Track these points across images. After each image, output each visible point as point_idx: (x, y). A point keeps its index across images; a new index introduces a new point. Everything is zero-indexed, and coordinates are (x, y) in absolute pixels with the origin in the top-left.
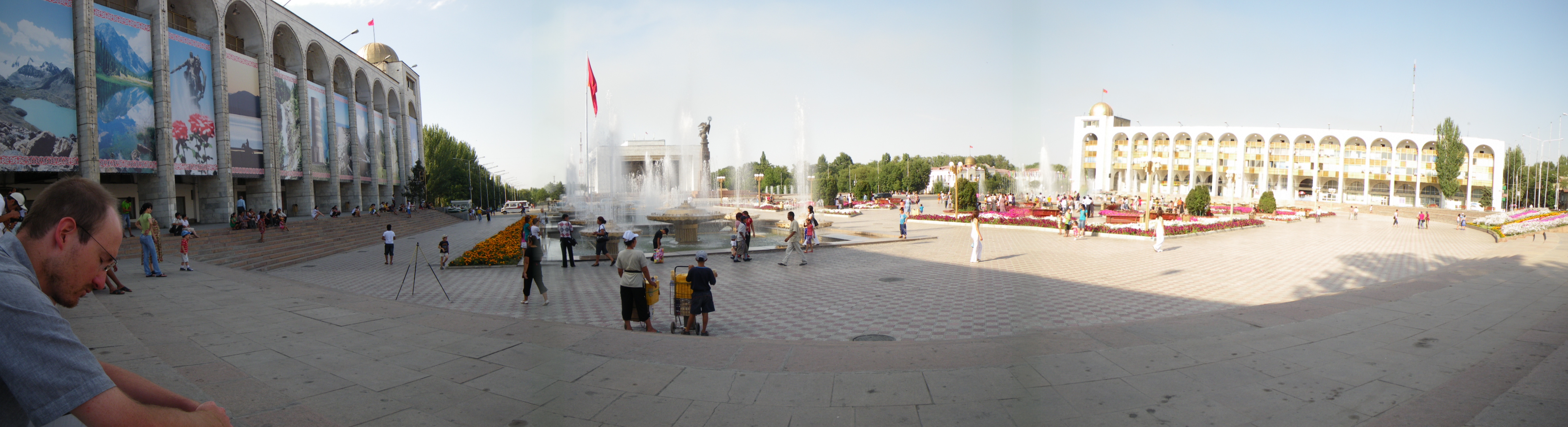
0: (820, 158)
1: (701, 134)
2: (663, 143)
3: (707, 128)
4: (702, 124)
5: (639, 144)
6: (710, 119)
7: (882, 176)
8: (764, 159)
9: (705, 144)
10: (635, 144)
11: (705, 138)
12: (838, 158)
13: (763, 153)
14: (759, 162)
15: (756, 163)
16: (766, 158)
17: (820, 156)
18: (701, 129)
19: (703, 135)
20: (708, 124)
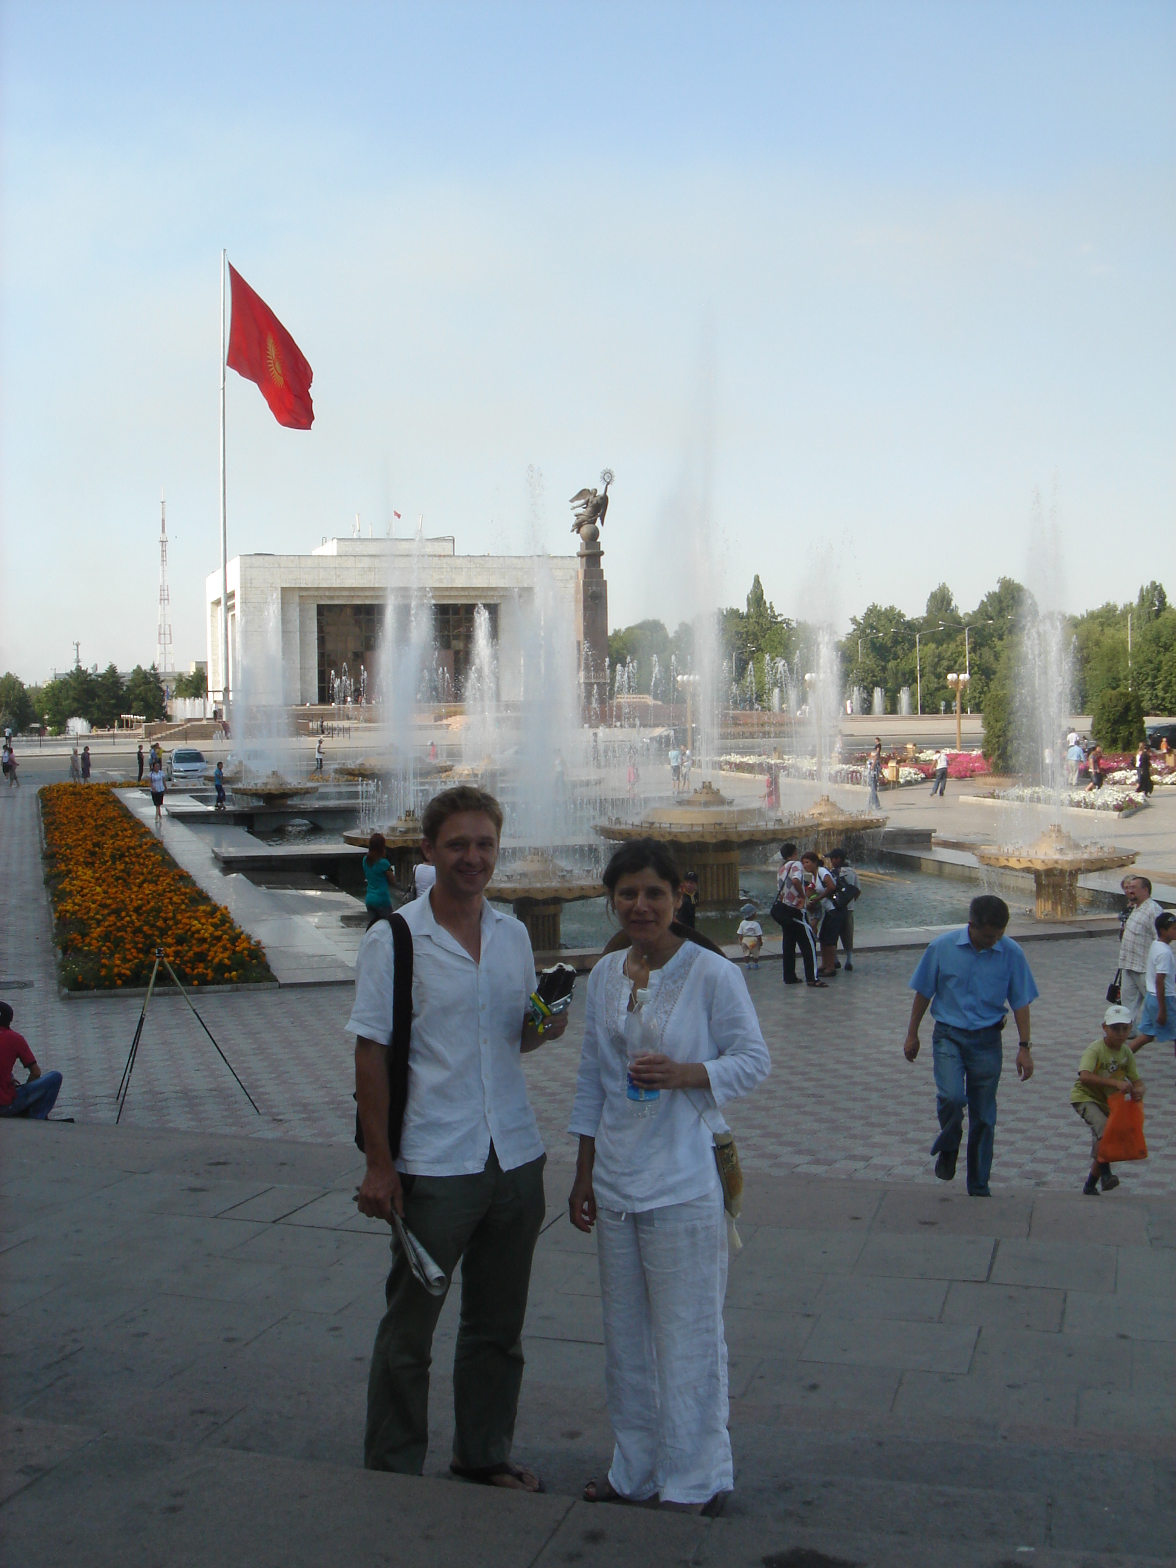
0: (933, 596)
1: (578, 526)
2: (446, 548)
3: (598, 507)
4: (583, 493)
5: (372, 549)
6: (608, 478)
7: (1141, 659)
8: (757, 598)
9: (592, 556)
10: (359, 548)
11: (592, 539)
12: (992, 597)
13: (757, 580)
14: (744, 609)
15: (734, 614)
16: (766, 597)
17: (934, 588)
18: (581, 510)
19: (585, 529)
20: (600, 493)
